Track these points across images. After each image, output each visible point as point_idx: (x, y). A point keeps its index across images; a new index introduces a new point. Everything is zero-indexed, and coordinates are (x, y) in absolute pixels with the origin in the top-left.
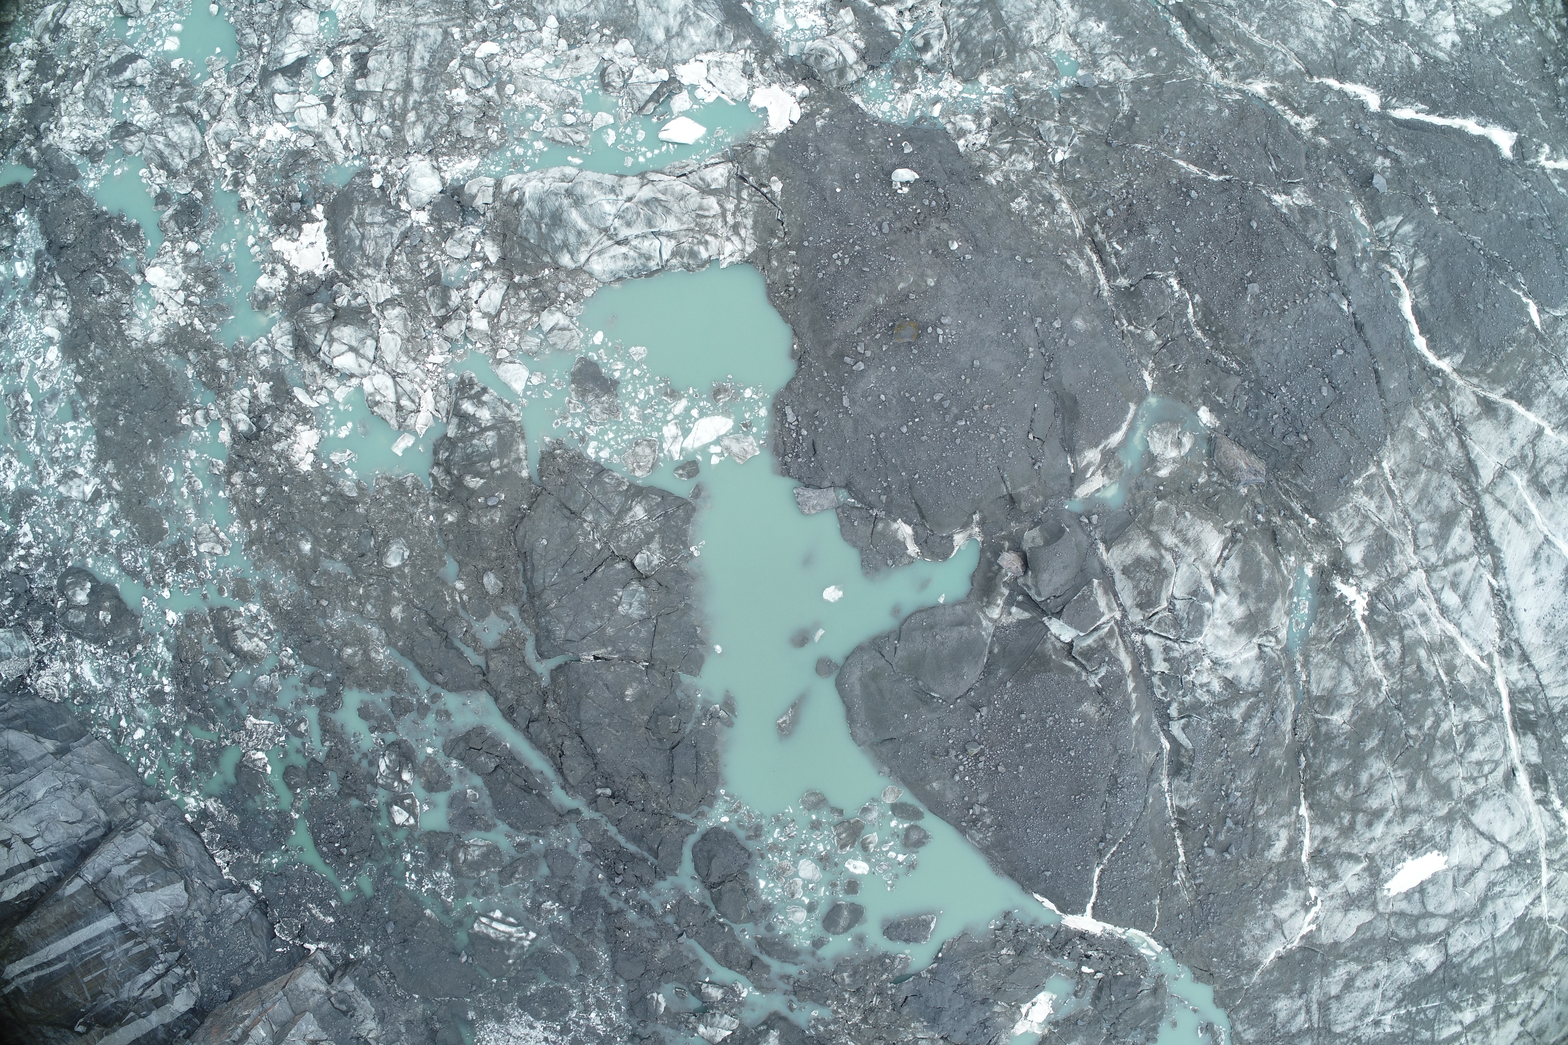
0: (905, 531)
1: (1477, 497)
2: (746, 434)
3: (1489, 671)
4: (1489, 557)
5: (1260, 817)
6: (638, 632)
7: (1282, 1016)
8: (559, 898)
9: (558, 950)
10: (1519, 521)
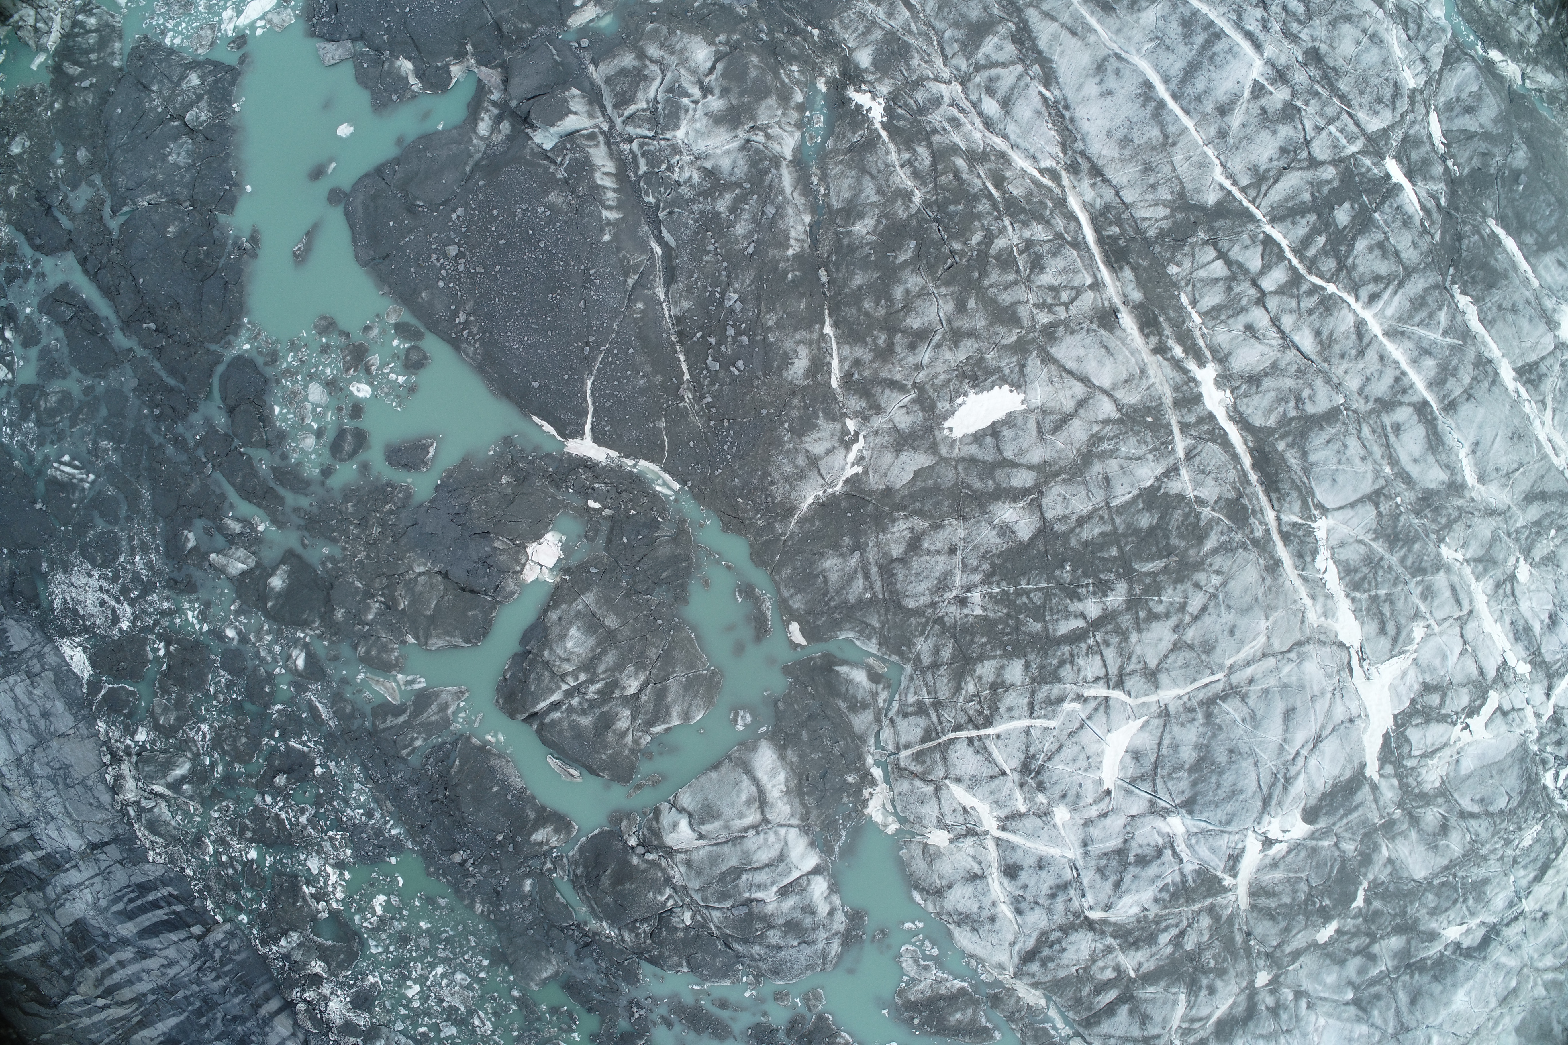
0: (406, 66)
1: (1019, 11)
2: (286, 8)
3: (1057, 190)
4: (1037, 67)
5: (770, 329)
6: (183, 177)
7: (834, 577)
8: (111, 438)
9: (111, 491)
10: (1074, 33)
